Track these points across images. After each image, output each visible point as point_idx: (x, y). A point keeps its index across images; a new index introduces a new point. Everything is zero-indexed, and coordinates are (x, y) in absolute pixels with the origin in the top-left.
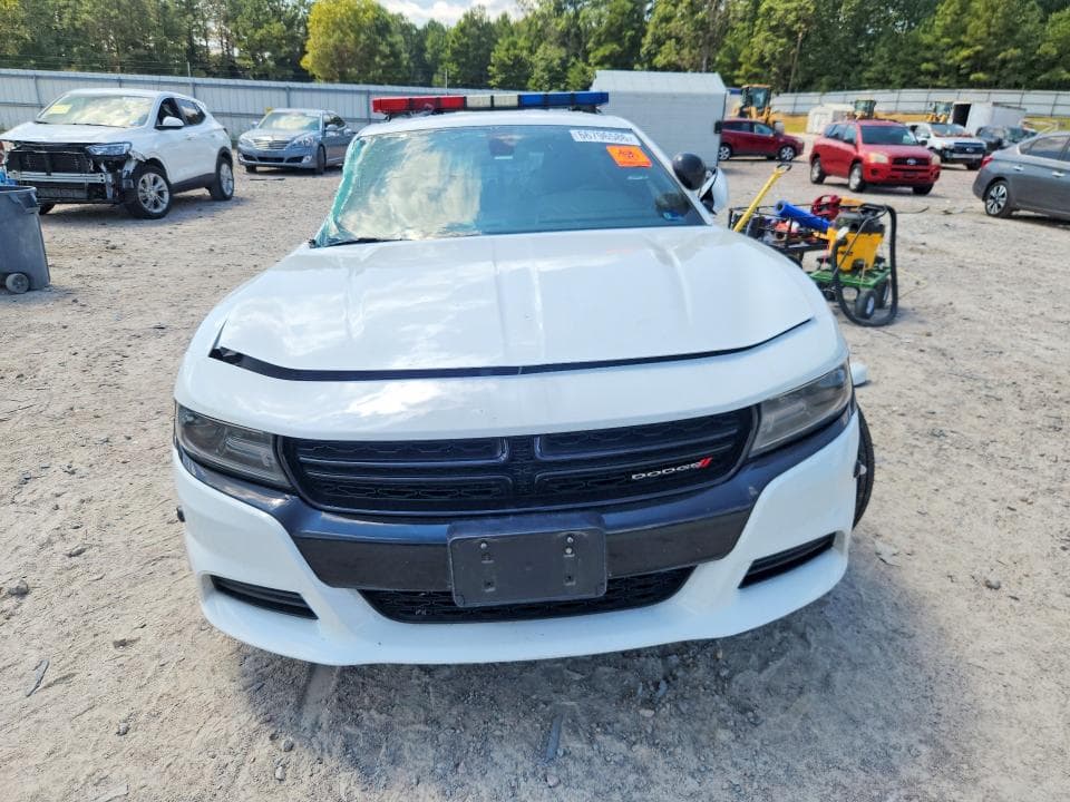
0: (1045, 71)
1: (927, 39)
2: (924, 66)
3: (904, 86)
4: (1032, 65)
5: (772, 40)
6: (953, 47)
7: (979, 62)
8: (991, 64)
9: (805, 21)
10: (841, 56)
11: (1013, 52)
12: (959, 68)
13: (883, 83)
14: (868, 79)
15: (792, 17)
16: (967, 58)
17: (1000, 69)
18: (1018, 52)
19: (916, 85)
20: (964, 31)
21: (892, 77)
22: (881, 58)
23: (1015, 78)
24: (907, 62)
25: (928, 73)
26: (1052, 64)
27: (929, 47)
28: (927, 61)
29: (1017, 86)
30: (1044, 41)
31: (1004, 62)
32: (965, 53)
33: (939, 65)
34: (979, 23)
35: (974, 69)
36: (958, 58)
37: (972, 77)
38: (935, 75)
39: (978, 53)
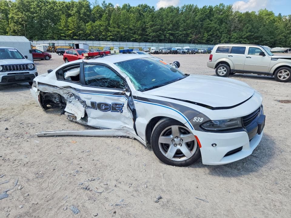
0: (89, 37)
1: (60, 28)
2: (62, 35)
3: (58, 39)
4: (86, 35)
5: (16, 26)
6: (67, 30)
7: (74, 34)
8: (77, 34)
9: (25, 21)
10: (38, 31)
11: (81, 32)
12: (70, 36)
13: (53, 39)
14: (49, 38)
15: (20, 20)
16: (71, 33)
17: (79, 36)
18: (82, 32)
19: (61, 39)
20: (68, 27)
21: (55, 37)
22: (50, 32)
23: (83, 38)
24: (57, 33)
25: (63, 36)
26: (90, 35)
27: (61, 30)
28: (62, 33)
29: (84, 40)
30: (87, 30)
31: (80, 34)
32: (71, 32)
33: (65, 34)
34: (71, 25)
35: (74, 36)
36: (69, 33)
37: (74, 37)
38: (65, 37)
39: (73, 32)
